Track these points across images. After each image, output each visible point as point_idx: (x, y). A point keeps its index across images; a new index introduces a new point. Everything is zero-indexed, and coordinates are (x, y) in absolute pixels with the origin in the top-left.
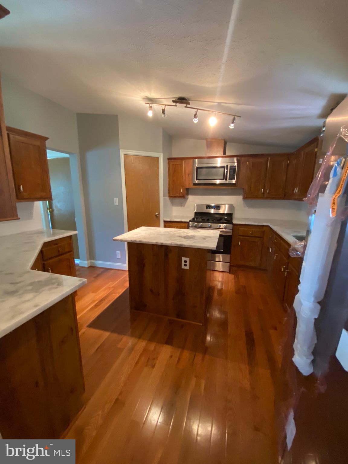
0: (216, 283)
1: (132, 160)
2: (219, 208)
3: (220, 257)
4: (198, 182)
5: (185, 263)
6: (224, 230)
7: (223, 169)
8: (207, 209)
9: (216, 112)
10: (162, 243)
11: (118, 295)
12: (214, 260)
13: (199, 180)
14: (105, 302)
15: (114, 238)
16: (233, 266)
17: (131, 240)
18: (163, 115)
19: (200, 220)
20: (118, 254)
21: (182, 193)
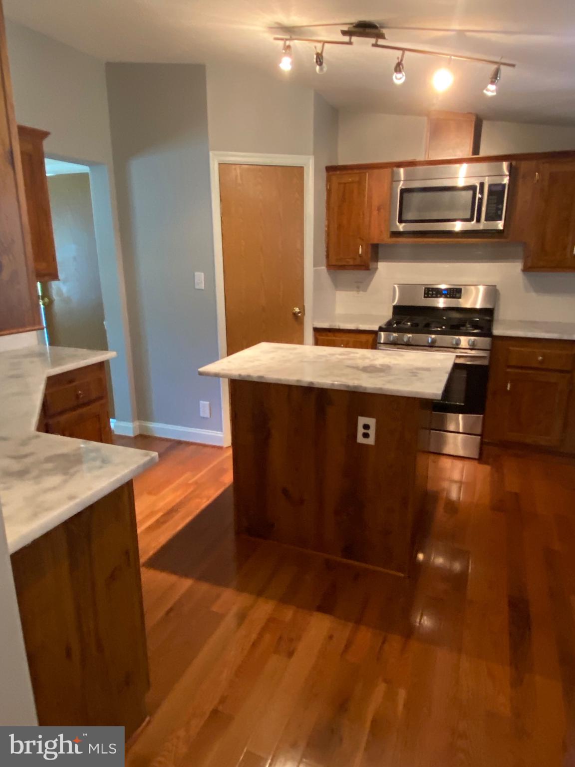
0: (445, 484)
1: (239, 178)
2: (458, 295)
3: (458, 421)
4: (404, 227)
5: (366, 431)
6: (469, 351)
7: (470, 193)
8: (425, 297)
9: (451, 55)
10: (312, 383)
11: (204, 503)
12: (442, 429)
13: (406, 222)
14: (177, 516)
15: (201, 369)
16: (488, 444)
17: (240, 375)
18: (318, 68)
19: (406, 327)
20: (204, 406)
21: (360, 256)
